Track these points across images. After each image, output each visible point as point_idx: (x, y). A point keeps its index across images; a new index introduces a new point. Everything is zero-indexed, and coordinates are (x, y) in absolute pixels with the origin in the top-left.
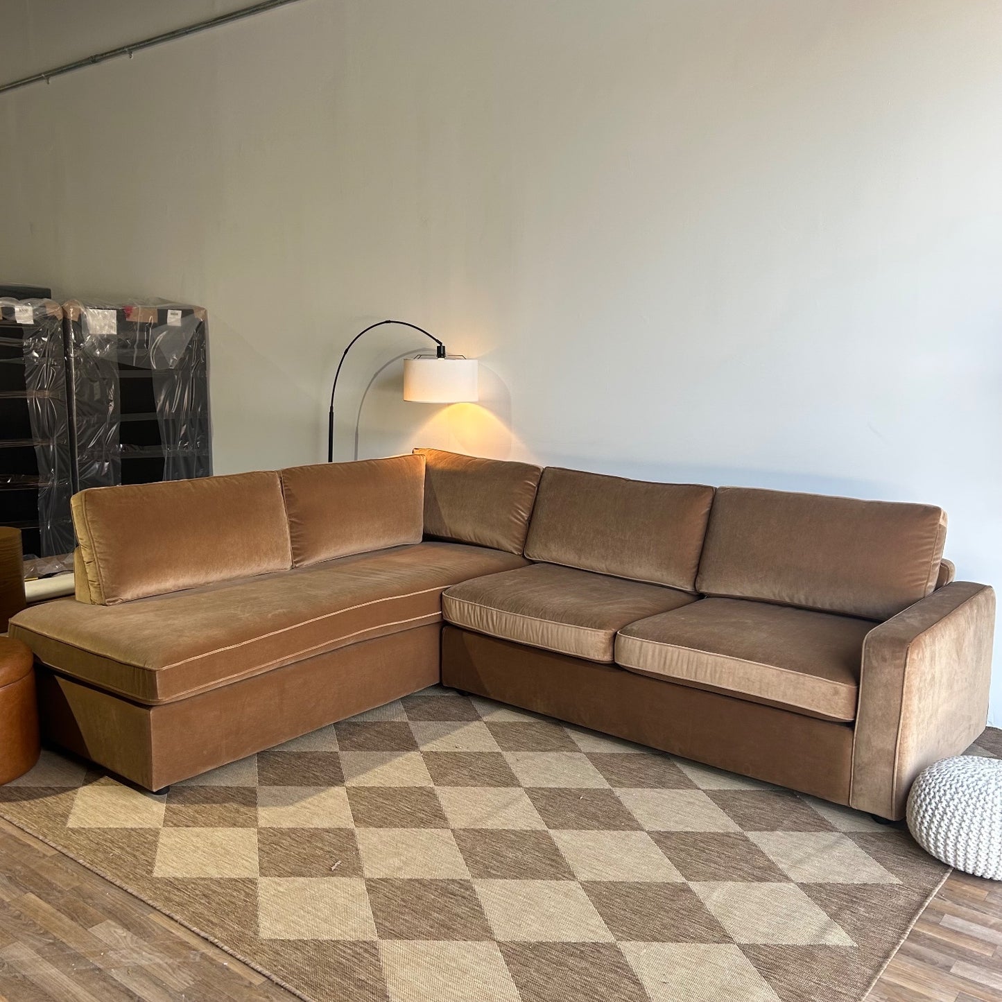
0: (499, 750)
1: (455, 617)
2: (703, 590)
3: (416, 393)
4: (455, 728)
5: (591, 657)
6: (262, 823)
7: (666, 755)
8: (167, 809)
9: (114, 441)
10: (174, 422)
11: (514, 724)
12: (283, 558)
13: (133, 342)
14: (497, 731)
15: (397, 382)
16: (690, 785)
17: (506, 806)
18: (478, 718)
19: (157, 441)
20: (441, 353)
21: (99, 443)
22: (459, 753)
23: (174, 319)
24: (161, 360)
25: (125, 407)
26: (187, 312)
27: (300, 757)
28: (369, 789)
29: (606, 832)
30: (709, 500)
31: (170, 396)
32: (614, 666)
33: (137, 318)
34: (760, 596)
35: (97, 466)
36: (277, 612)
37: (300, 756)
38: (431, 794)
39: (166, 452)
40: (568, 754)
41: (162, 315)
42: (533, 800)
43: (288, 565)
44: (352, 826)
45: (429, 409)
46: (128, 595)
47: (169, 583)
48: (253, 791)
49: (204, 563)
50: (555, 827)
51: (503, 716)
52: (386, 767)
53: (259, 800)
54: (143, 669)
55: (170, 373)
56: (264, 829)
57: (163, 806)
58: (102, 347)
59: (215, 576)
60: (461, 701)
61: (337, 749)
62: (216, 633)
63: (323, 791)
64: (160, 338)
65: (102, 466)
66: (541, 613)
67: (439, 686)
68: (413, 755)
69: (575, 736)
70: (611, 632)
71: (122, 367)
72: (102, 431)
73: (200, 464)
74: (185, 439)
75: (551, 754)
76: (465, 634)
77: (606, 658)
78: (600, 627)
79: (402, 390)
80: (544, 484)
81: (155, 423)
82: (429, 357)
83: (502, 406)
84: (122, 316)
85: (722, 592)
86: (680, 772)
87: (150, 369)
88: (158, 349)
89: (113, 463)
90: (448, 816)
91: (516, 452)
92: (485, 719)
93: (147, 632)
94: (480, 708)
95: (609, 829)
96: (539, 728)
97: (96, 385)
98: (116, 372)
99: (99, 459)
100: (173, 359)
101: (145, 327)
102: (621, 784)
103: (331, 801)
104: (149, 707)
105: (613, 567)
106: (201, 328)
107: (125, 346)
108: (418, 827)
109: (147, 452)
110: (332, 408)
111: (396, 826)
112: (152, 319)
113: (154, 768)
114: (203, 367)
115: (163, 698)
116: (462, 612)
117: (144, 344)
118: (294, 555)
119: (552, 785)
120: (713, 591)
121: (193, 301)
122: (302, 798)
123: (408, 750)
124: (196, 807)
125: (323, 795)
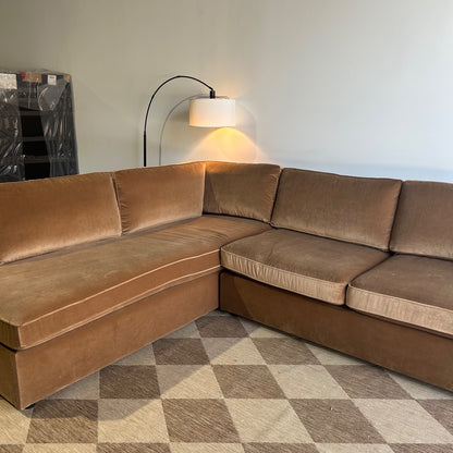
0: (264, 363)
1: (229, 265)
2: (395, 250)
3: (198, 121)
4: (232, 344)
5: (328, 301)
6: (101, 439)
7: (381, 368)
8: (32, 424)
9: (19, 154)
10: (55, 142)
11: (270, 340)
12: (116, 229)
13: (28, 94)
14: (261, 346)
15: (185, 115)
16: (406, 396)
17: (279, 418)
18: (246, 335)
19: (45, 153)
20: (212, 95)
21: (10, 154)
22: (239, 366)
23: (52, 80)
24: (46, 105)
25: (25, 133)
26: (59, 77)
27: (129, 371)
28: (178, 401)
29: (359, 445)
30: (398, 189)
31: (52, 126)
32: (345, 307)
33: (29, 79)
34: (437, 255)
35: (9, 168)
36: (110, 273)
37: (129, 369)
38: (222, 407)
39: (51, 159)
40: (313, 366)
41: (45, 78)
42: (298, 411)
43: (120, 233)
44: (167, 440)
45: (205, 131)
46: (9, 258)
47: (38, 249)
48: (95, 404)
49: (62, 234)
50: (319, 441)
51: (262, 333)
52: (188, 380)
53: (99, 414)
54: (9, 325)
55: (51, 113)
56: (102, 444)
57: (29, 420)
58: (8, 97)
59: (70, 243)
60: (233, 320)
61: (153, 363)
62: (66, 292)
63: (146, 404)
64: (43, 92)
65: (13, 168)
66: (291, 268)
67: (219, 309)
68: (206, 368)
69: (314, 350)
70: (344, 284)
71: (21, 109)
72: (11, 148)
73: (71, 167)
74: (62, 151)
75: (302, 367)
76: (236, 278)
77: (341, 302)
78: (337, 281)
79: (188, 121)
80: (283, 179)
81: (44, 142)
82: (206, 97)
83: (251, 129)
84: (20, 78)
85: (410, 251)
86: (394, 382)
87: (39, 111)
88: (43, 98)
89: (20, 166)
90: (239, 429)
91: (259, 157)
92: (251, 335)
93: (15, 293)
94: (247, 326)
95: (359, 442)
96: (288, 345)
97: (6, 120)
98: (18, 112)
99: (11, 163)
100: (53, 105)
101: (34, 85)
102: (357, 395)
103: (152, 413)
104: (15, 351)
105: (331, 233)
106: (68, 86)
107: (23, 96)
108: (216, 441)
109: (40, 160)
110: (145, 132)
111: (201, 441)
112: (38, 80)
113: (21, 394)
114: (70, 110)
115: (23, 346)
116: (234, 262)
117: (34, 96)
118: (123, 227)
119: (308, 397)
120: (403, 251)
121: (63, 70)
122: (131, 411)
123: (203, 364)
124: (53, 421)
125: (145, 408)
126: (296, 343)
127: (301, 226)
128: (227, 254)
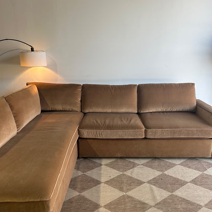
11: (111, 163)
14: (112, 166)
16: (175, 165)
22: (114, 178)
38: (129, 197)
42: (154, 185)
50: (172, 192)
61: (78, 193)
68: (102, 185)
69: (132, 161)
79: (20, 64)
90: (146, 202)
92: (103, 164)
126: (122, 160)
127: (100, 110)
128: (83, 131)
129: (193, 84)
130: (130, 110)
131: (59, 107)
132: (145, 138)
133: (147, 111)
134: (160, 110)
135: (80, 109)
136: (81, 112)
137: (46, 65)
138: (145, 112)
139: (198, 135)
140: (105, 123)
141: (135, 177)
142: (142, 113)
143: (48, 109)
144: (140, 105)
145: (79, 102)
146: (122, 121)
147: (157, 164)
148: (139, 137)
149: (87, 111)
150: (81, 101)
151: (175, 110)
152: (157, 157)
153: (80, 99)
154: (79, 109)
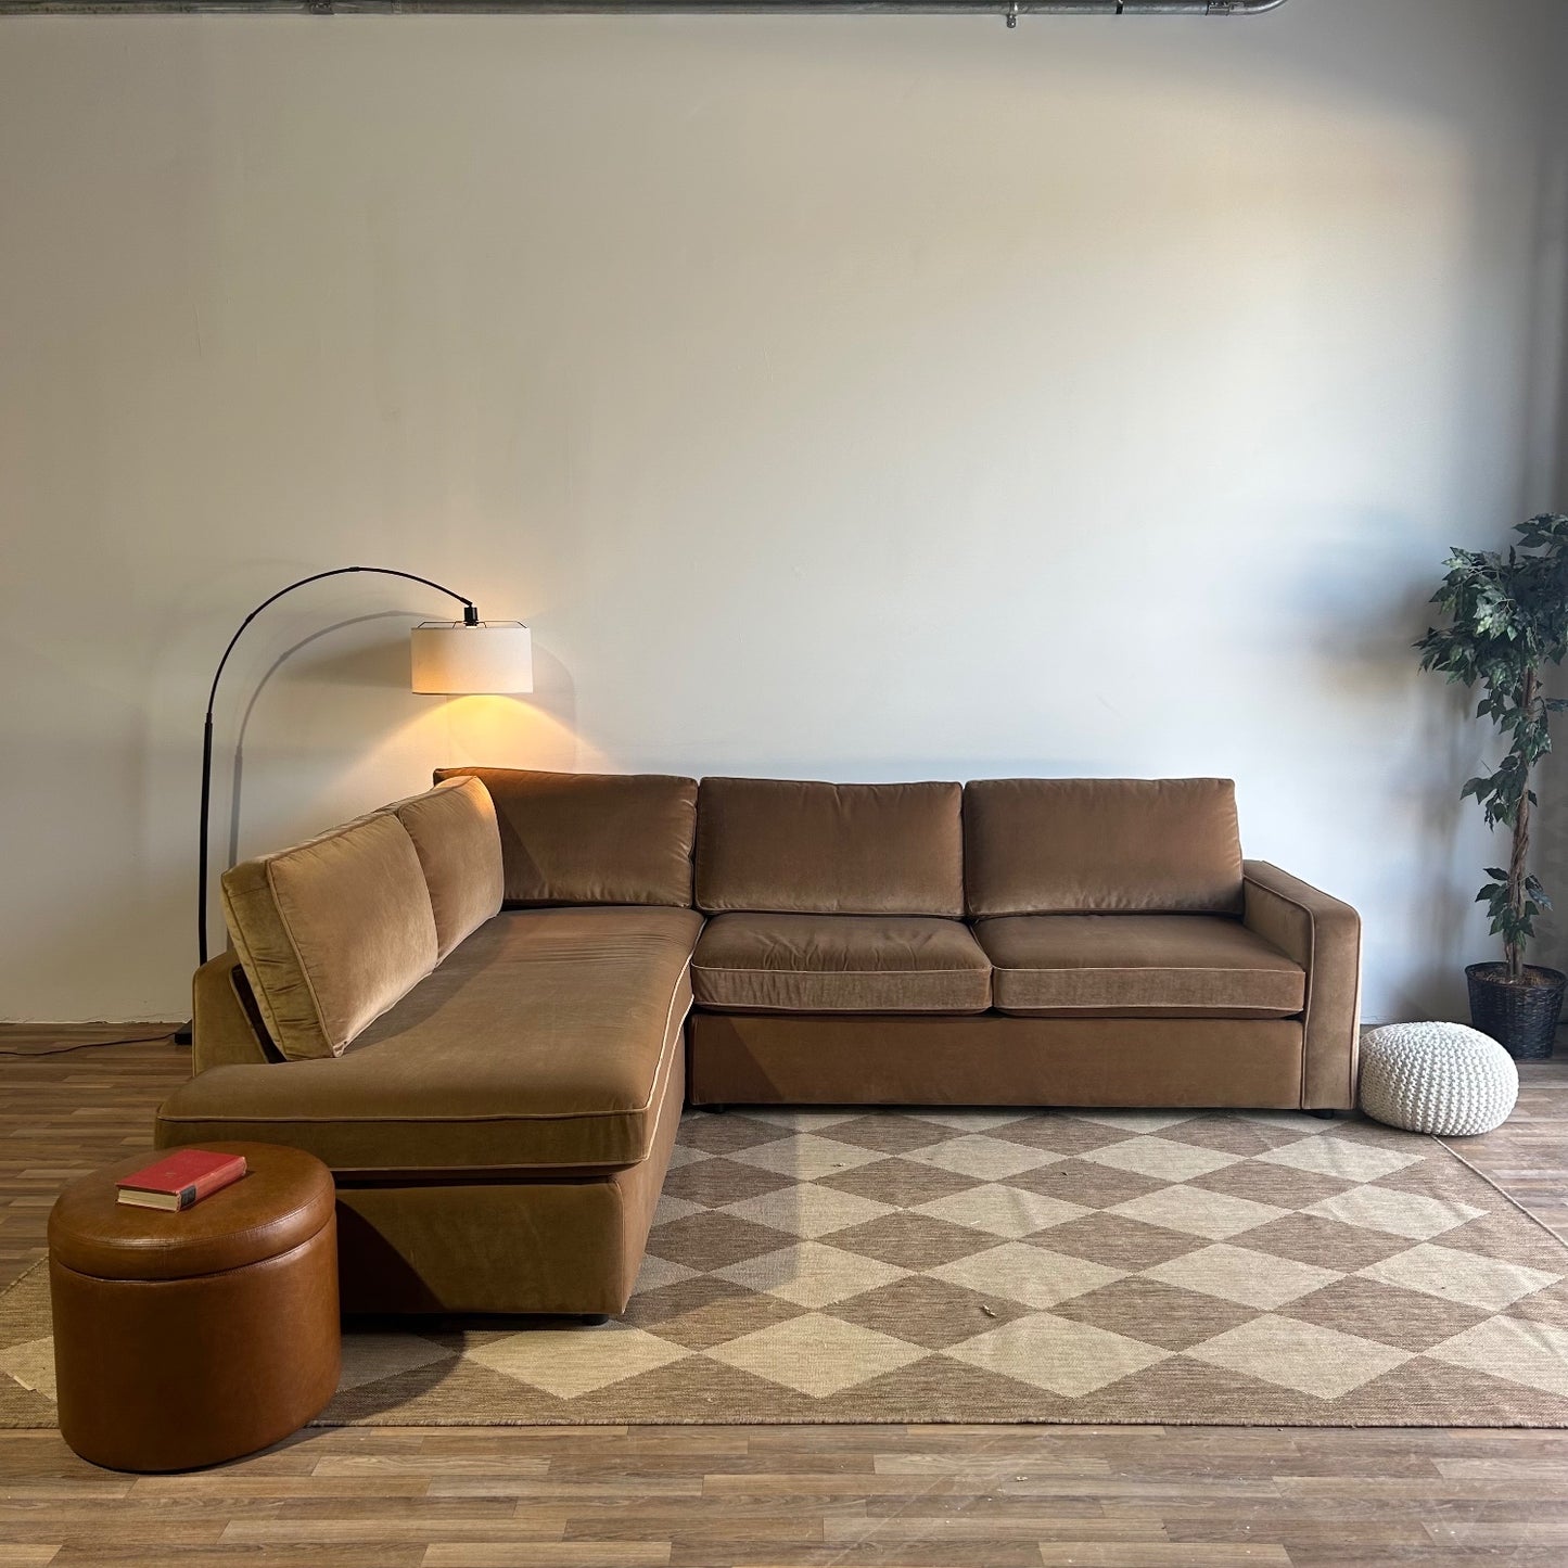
0: (887, 1156)
4: (790, 1149)
8: (654, 1333)
18: (793, 1132)
20: (472, 618)
22: (854, 1170)
28: (841, 1233)
30: (960, 800)
32: (991, 1013)
40: (964, 1138)
48: (713, 1280)
52: (807, 1208)
57: (641, 1333)
68: (803, 1188)
69: (935, 1120)
77: (985, 1005)
78: (976, 966)
90: (986, 1230)
92: (802, 1129)
110: (209, 716)
124: (686, 1318)
128: (711, 973)
129: (1226, 785)
130: (929, 904)
131: (592, 886)
132: (994, 1012)
133: (1011, 909)
134: (1069, 903)
135: (687, 896)
136: (694, 907)
137: (530, 690)
138: (998, 911)
139: (1232, 999)
140: (809, 943)
141: (949, 1168)
142: (988, 917)
143: (536, 895)
144: (974, 880)
145: (686, 862)
146: (888, 938)
147: (1049, 1132)
148: (967, 1006)
149: (719, 904)
150: (693, 857)
151: (1143, 906)
152: (1051, 1103)
153: (687, 848)
154: (682, 895)
